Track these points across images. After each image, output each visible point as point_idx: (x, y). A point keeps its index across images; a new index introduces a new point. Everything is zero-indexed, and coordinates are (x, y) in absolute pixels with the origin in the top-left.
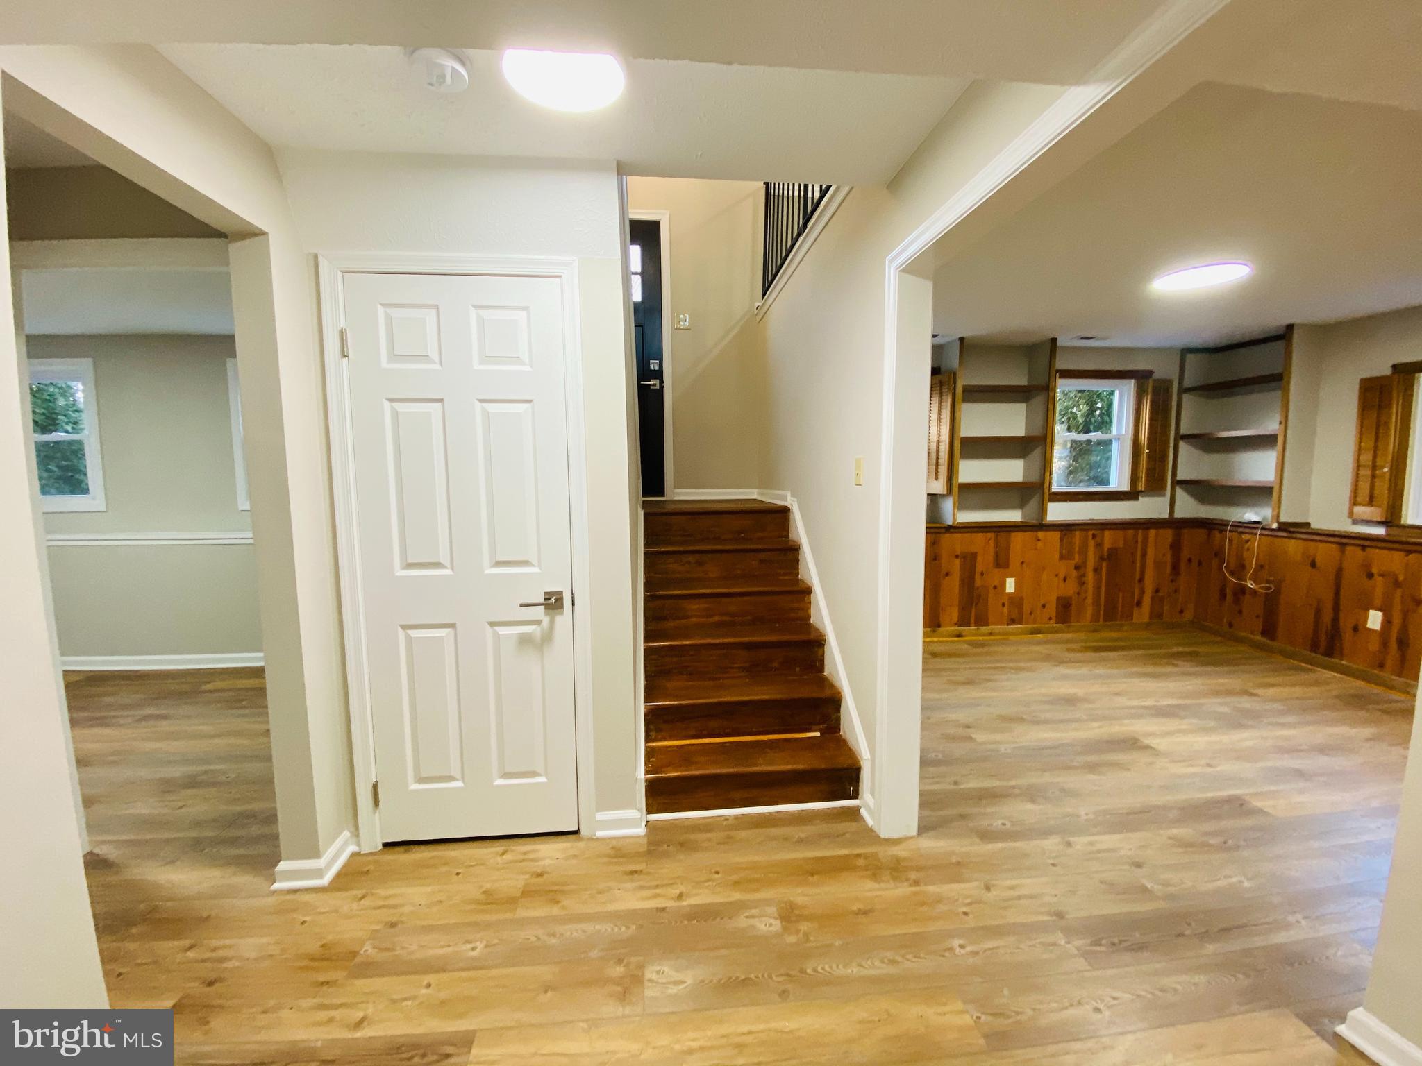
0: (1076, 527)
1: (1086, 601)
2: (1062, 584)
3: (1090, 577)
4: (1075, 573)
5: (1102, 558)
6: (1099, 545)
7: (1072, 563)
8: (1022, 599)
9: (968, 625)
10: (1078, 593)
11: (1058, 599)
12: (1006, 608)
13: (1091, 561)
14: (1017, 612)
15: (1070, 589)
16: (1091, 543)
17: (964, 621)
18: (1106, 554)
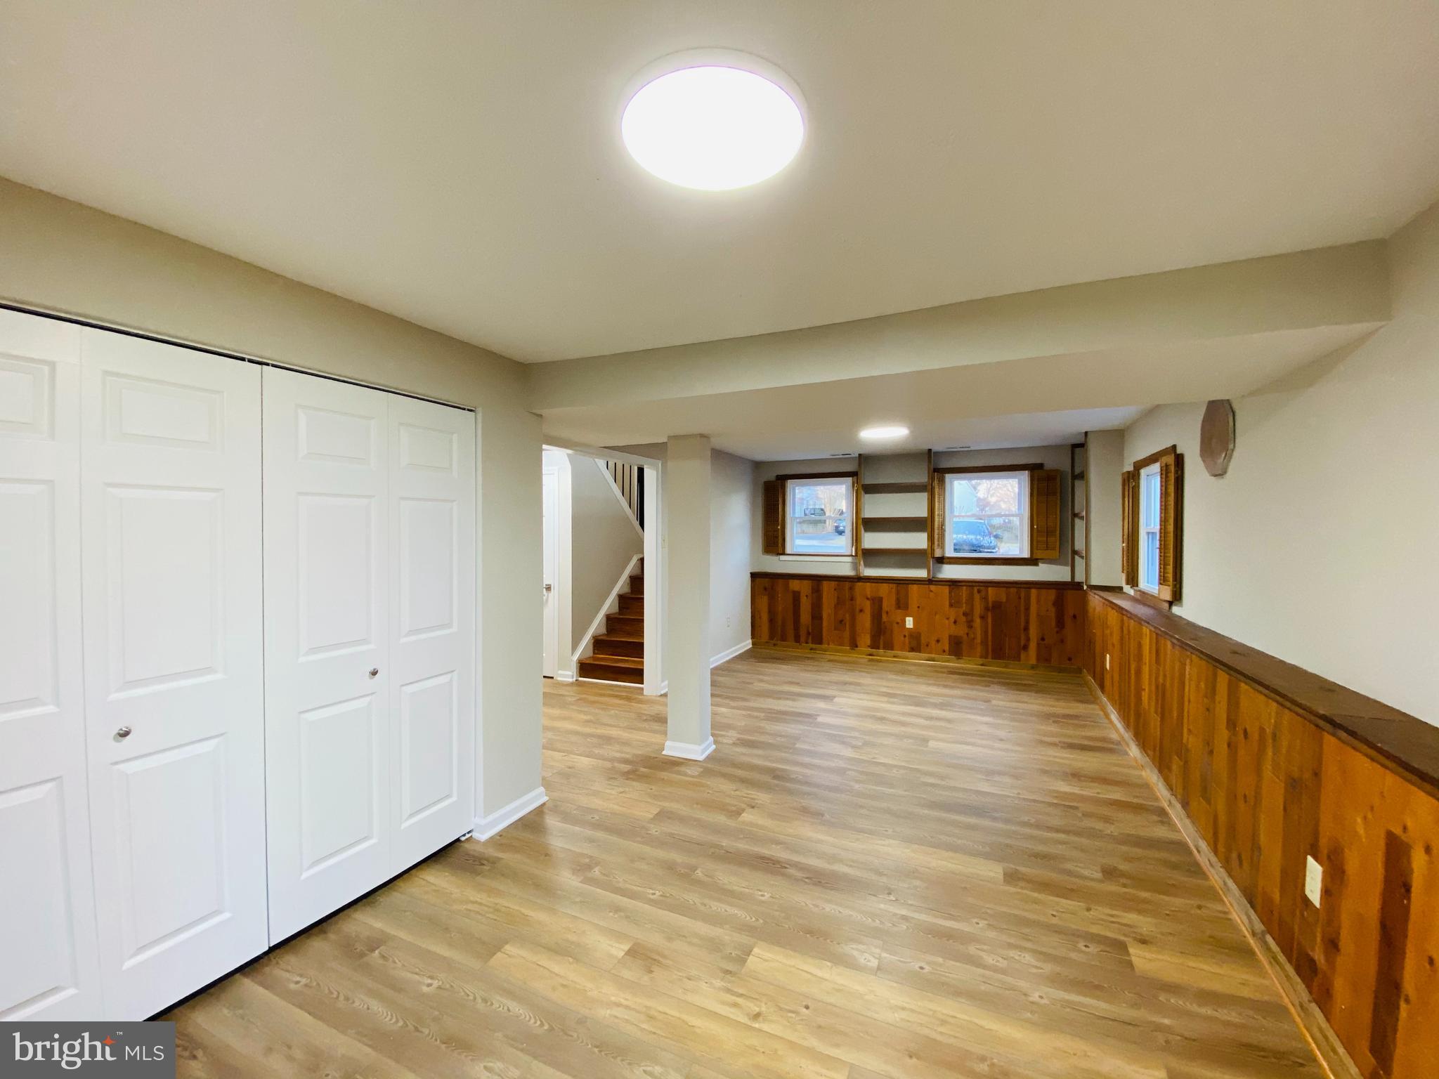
0: (963, 584)
1: (975, 641)
2: (953, 626)
3: (978, 622)
4: (964, 619)
5: (987, 609)
6: (985, 599)
7: (961, 611)
8: (919, 634)
9: (878, 648)
10: (967, 634)
11: (950, 636)
12: (907, 638)
13: (978, 609)
14: (916, 644)
15: (961, 630)
16: (977, 597)
17: (875, 645)
18: (990, 605)
